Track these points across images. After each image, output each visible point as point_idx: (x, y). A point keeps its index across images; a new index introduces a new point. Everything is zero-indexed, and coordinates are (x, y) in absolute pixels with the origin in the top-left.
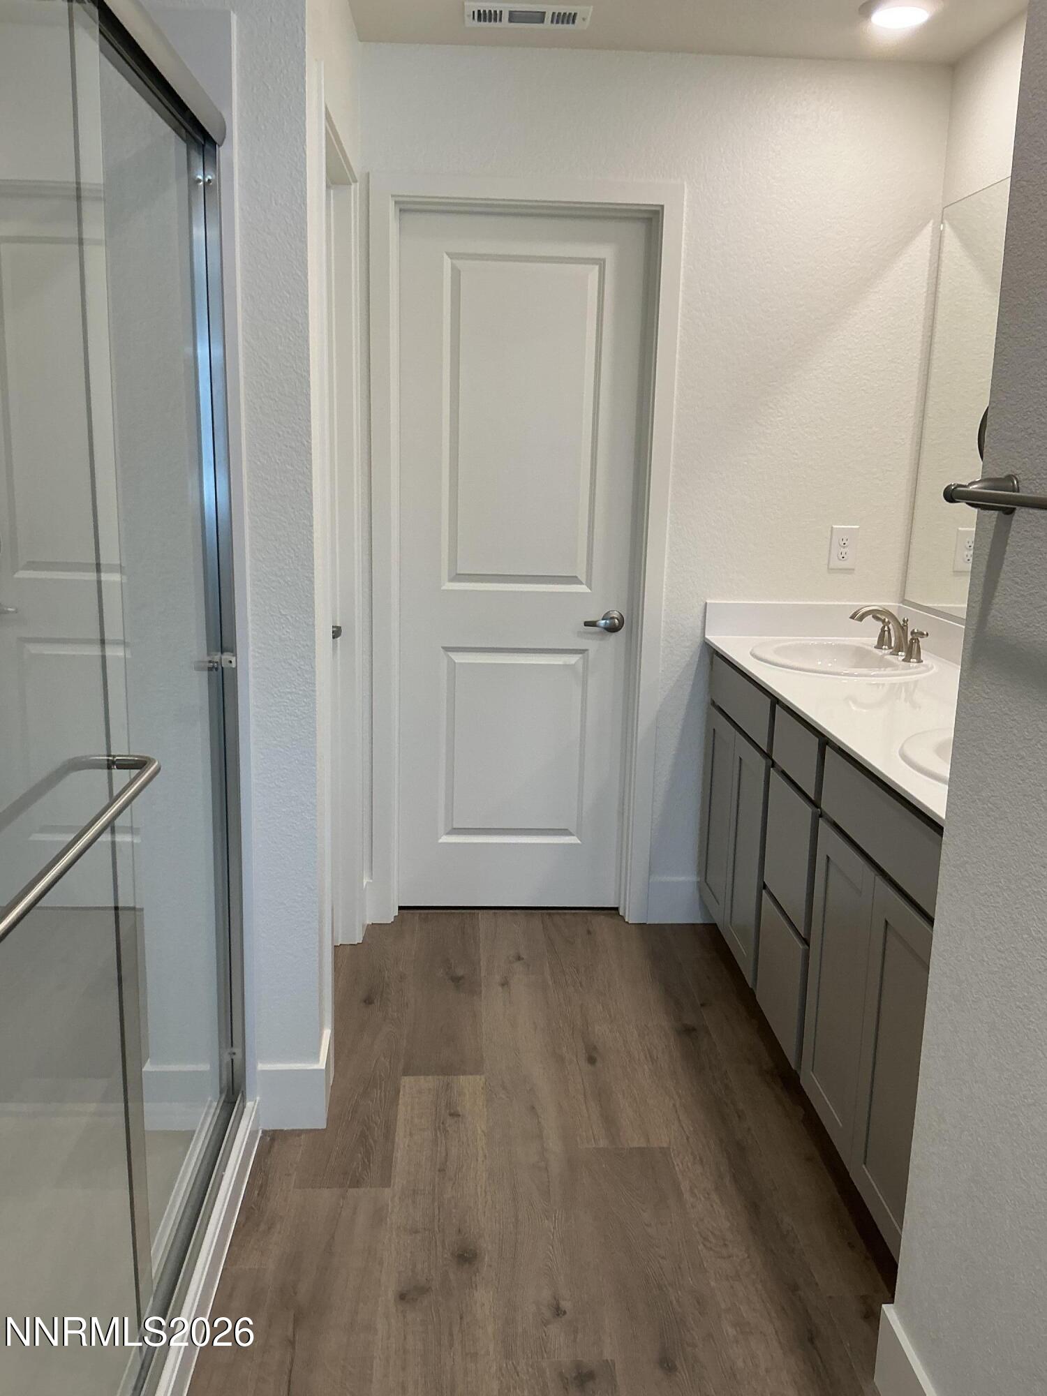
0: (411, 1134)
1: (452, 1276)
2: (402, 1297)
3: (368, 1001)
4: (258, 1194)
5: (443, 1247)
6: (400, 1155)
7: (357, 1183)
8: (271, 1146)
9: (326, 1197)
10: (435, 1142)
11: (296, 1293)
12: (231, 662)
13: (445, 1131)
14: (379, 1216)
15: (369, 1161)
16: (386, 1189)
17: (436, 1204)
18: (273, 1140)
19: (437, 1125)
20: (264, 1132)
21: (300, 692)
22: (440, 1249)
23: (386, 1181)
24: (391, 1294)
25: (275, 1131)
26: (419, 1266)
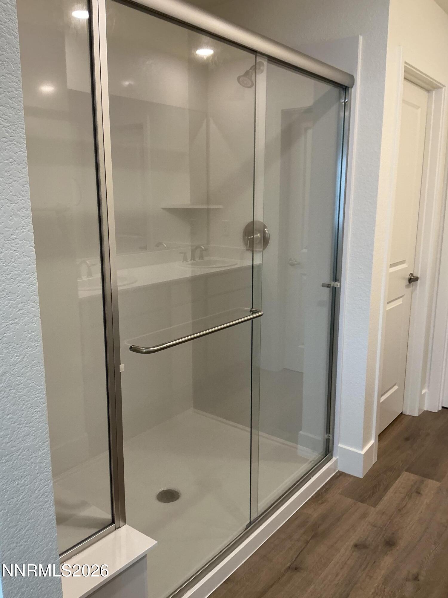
0: (395, 493)
1: (380, 547)
2: (356, 546)
3: (407, 439)
4: (325, 491)
5: (383, 536)
6: (386, 498)
7: (363, 501)
8: (339, 476)
9: (349, 501)
10: (403, 499)
11: (318, 527)
12: (337, 285)
13: (410, 497)
14: (364, 516)
15: (372, 496)
16: (373, 508)
17: (390, 520)
18: (340, 475)
19: (408, 494)
20: (339, 471)
21: (365, 300)
22: (381, 536)
23: (374, 505)
24: (352, 543)
25: (343, 472)
26: (369, 539)
